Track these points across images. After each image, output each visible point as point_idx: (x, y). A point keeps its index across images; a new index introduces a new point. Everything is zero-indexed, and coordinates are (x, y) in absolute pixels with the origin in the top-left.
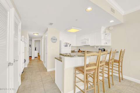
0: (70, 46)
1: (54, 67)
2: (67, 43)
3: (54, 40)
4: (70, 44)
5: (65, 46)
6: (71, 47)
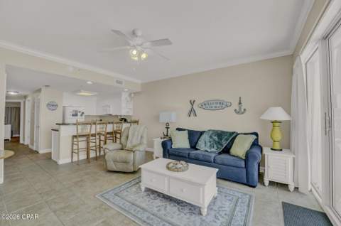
0: (82, 115)
1: (51, 148)
2: (76, 111)
3: (53, 106)
4: (83, 113)
5: (73, 115)
6: (83, 117)
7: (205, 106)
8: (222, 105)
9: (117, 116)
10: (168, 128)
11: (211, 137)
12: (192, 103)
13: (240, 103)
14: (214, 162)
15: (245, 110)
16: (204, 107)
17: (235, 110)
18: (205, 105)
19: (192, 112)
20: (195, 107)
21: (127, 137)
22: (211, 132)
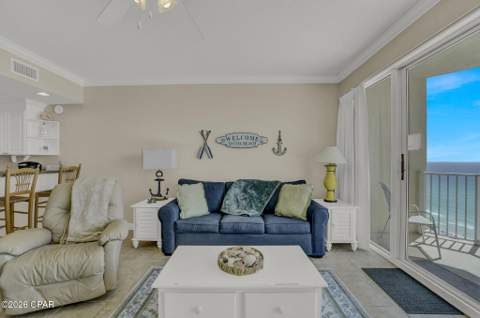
7: (228, 141)
8: (254, 141)
9: (8, 157)
10: (159, 180)
11: (245, 191)
12: (205, 135)
13: (280, 140)
14: (266, 232)
15: (285, 149)
16: (226, 142)
17: (273, 149)
18: (228, 139)
19: (204, 151)
20: (211, 142)
21: (68, 209)
22: (243, 184)
